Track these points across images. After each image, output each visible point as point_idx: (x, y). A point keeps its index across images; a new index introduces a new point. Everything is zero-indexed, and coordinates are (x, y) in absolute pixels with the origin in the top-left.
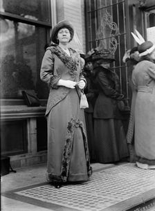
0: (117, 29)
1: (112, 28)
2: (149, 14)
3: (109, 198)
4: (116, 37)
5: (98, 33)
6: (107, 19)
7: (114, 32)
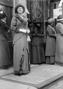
0: (41, 9)
1: (39, 9)
2: (54, 3)
3: (42, 78)
4: (41, 13)
5: (33, 11)
6: (37, 5)
7: (39, 10)
